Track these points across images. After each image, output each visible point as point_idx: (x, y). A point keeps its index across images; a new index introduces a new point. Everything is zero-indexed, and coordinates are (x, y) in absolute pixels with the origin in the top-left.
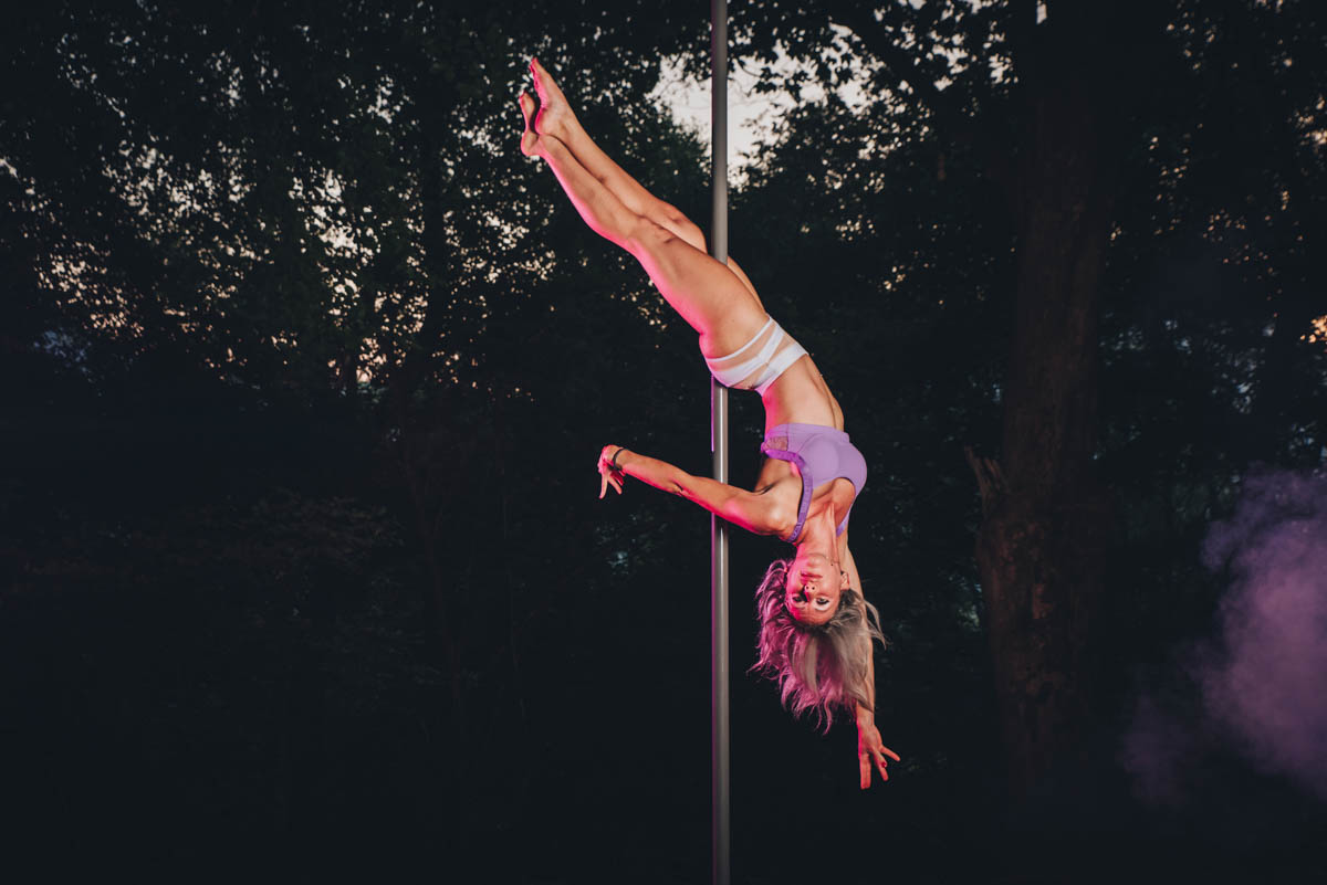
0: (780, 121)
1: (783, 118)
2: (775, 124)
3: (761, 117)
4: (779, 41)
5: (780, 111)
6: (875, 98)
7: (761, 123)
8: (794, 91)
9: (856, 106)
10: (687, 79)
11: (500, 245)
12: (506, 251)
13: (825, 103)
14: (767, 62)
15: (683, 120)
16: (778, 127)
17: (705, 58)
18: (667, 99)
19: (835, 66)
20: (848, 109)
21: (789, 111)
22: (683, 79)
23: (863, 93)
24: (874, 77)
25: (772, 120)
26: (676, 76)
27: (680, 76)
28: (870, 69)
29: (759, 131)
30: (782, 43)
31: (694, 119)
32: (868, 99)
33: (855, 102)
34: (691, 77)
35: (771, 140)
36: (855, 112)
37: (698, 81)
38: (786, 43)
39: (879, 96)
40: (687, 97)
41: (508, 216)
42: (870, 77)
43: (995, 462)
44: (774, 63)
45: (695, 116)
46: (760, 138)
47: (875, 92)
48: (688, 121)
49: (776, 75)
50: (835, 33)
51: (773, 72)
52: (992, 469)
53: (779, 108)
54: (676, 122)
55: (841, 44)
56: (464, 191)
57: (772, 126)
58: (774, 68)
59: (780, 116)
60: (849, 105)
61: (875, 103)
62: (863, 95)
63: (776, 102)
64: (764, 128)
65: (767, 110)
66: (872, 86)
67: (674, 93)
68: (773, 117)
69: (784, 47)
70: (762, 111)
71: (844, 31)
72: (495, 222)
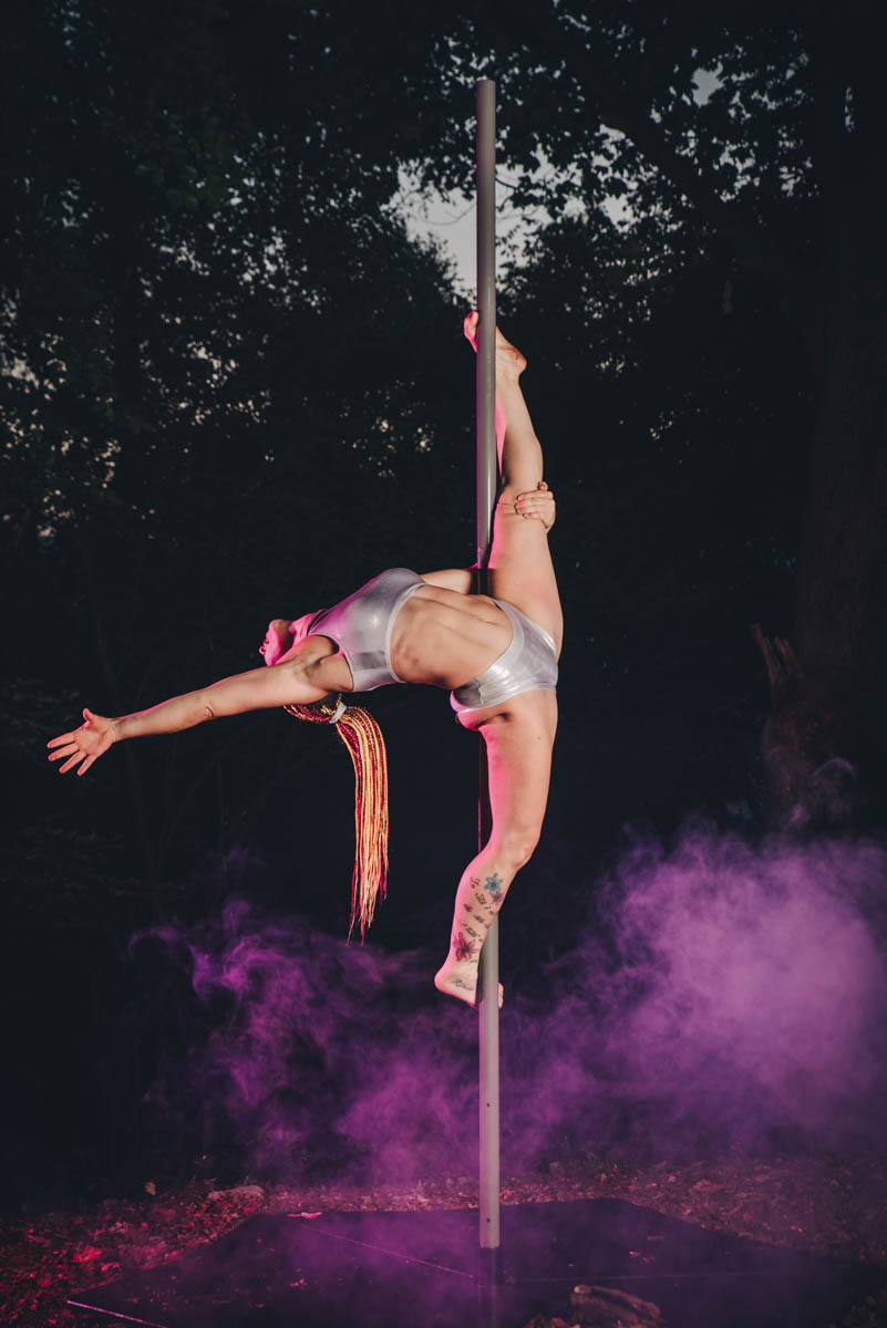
0: (532, 240)
1: (537, 236)
2: (528, 243)
3: (511, 234)
4: (539, 146)
5: (533, 228)
6: (643, 214)
7: (511, 242)
8: (555, 204)
9: (622, 223)
10: (426, 189)
11: (208, 381)
12: (215, 389)
13: (585, 219)
14: (526, 170)
15: (418, 237)
16: (532, 246)
17: (450, 164)
18: (403, 212)
19: (606, 176)
20: (612, 226)
21: (544, 228)
22: (421, 190)
23: (629, 209)
24: (643, 188)
25: (525, 238)
26: (413, 184)
27: (418, 186)
28: (637, 180)
29: (508, 250)
30: (544, 148)
31: (431, 235)
32: (635, 215)
33: (621, 218)
34: (430, 188)
35: (522, 262)
36: (620, 230)
37: (441, 191)
38: (549, 148)
39: (649, 211)
40: (426, 210)
41: (216, 349)
42: (638, 189)
43: (787, 643)
44: (534, 172)
45: (433, 232)
46: (511, 259)
47: (644, 207)
48: (425, 238)
49: (537, 186)
50: (606, 136)
51: (534, 181)
52: (783, 650)
53: (532, 224)
54: (411, 238)
55: (613, 149)
56: (163, 316)
57: (523, 246)
58: (534, 178)
59: (534, 234)
60: (614, 222)
61: (643, 220)
62: (630, 211)
63: (531, 218)
64: (514, 247)
65: (518, 227)
66: (640, 199)
67: (411, 205)
68: (526, 234)
69: (546, 152)
70: (512, 227)
71: (616, 135)
72: (202, 354)
